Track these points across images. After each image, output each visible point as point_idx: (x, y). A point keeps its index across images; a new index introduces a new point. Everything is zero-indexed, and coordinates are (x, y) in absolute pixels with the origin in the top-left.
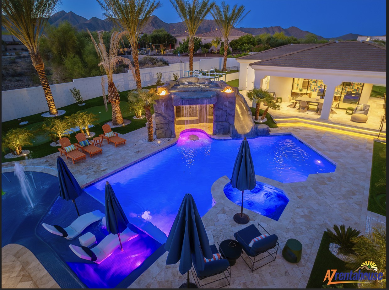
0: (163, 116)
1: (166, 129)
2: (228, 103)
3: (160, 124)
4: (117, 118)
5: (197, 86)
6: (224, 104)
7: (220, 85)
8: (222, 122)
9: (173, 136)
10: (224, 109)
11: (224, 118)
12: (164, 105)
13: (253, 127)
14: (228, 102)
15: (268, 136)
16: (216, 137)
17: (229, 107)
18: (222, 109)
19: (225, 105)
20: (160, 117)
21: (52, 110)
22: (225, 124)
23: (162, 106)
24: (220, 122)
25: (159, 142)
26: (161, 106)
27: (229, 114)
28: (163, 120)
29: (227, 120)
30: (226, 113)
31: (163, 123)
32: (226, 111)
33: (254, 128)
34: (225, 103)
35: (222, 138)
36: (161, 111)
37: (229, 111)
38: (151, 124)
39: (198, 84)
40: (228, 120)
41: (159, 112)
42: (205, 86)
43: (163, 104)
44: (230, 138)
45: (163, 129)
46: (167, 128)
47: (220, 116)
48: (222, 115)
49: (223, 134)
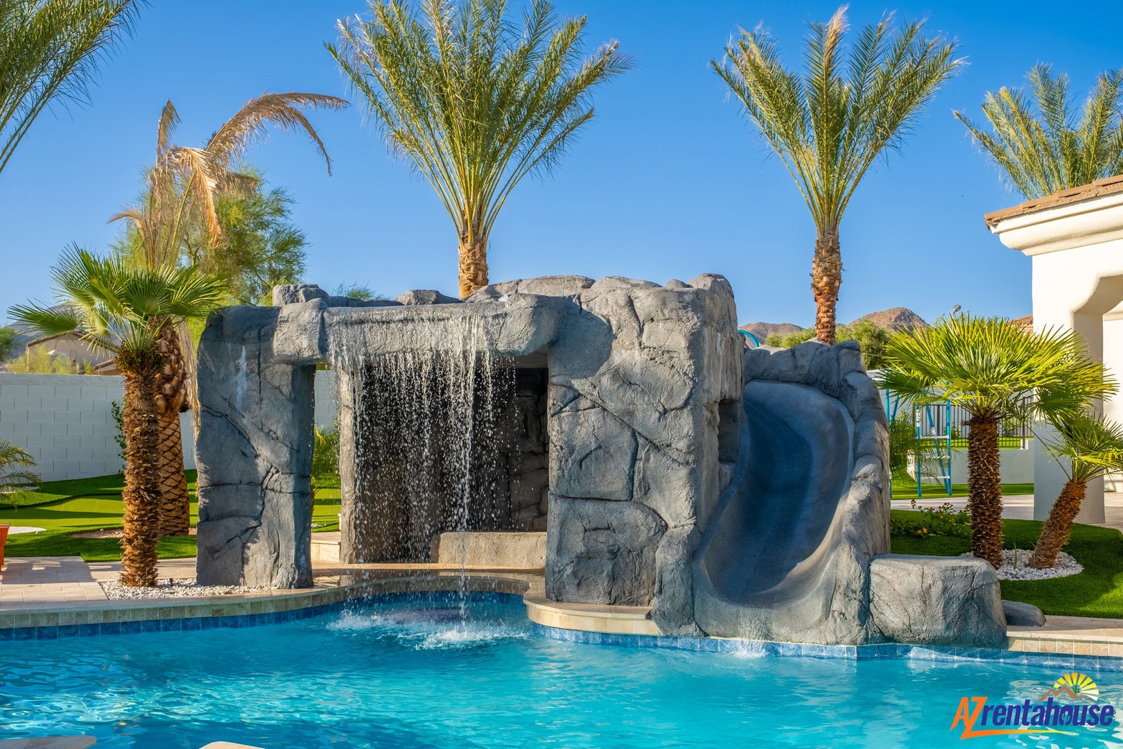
0: (238, 435)
1: (251, 521)
3: (218, 485)
8: (604, 498)
10: (611, 406)
11: (616, 474)
12: (249, 361)
17: (649, 389)
18: (599, 403)
19: (618, 374)
22: (624, 516)
24: (585, 496)
26: (232, 369)
27: (653, 443)
29: (638, 490)
30: (625, 436)
31: (234, 479)
32: (631, 414)
34: (617, 361)
36: (230, 400)
37: (645, 415)
40: (647, 490)
43: (243, 361)
45: (231, 521)
46: (257, 518)
47: (591, 452)
48: (600, 447)
49: (613, 597)
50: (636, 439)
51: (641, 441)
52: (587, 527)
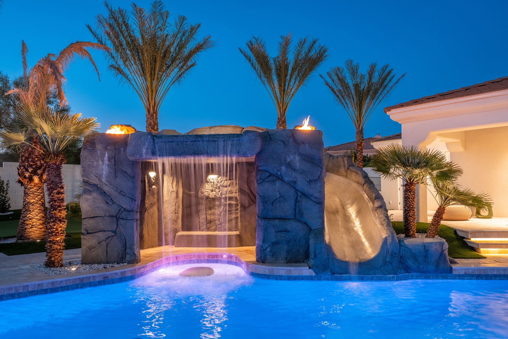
0: (103, 193)
1: (110, 234)
2: (297, 158)
3: (93, 217)
6: (285, 160)
8: (282, 218)
9: (128, 258)
10: (286, 179)
11: (287, 208)
12: (109, 159)
13: (386, 239)
14: (300, 155)
15: (447, 278)
17: (302, 172)
18: (280, 178)
19: (289, 165)
20: (95, 195)
22: (293, 225)
23: (103, 161)
25: (74, 269)
26: (100, 163)
27: (305, 195)
28: (102, 205)
29: (298, 215)
30: (292, 192)
31: (102, 213)
32: (295, 182)
33: (389, 240)
34: (289, 160)
35: (283, 272)
36: (99, 177)
37: (302, 185)
38: (56, 209)
40: (302, 215)
41: (95, 181)
43: (106, 158)
44: (309, 272)
45: (100, 234)
46: (115, 232)
47: (277, 199)
48: (281, 196)
49: (288, 260)
50: (297, 193)
51: (299, 194)
52: (277, 231)
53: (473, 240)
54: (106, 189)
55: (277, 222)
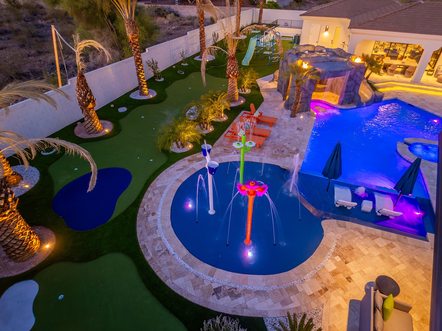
2: (359, 73)
4: (235, 94)
5: (317, 55)
7: (338, 53)
8: (350, 92)
9: (308, 109)
16: (343, 107)
18: (353, 80)
19: (357, 76)
20: (303, 91)
21: (145, 90)
22: (352, 93)
24: (348, 92)
25: (302, 117)
27: (357, 84)
28: (304, 94)
29: (354, 90)
30: (355, 83)
31: (303, 97)
34: (357, 74)
35: (349, 107)
36: (305, 85)
39: (318, 53)
41: (303, 86)
42: (325, 54)
44: (355, 106)
45: (302, 103)
46: (306, 102)
47: (350, 86)
49: (348, 103)
52: (348, 95)
53: (375, 85)
54: (306, 89)
55: (349, 93)
